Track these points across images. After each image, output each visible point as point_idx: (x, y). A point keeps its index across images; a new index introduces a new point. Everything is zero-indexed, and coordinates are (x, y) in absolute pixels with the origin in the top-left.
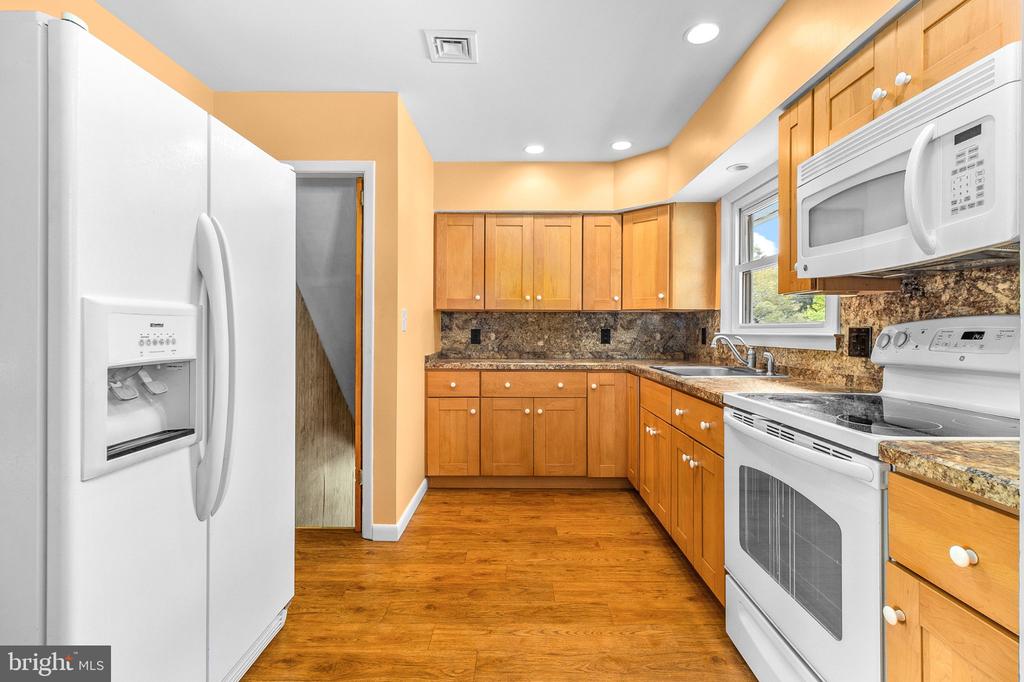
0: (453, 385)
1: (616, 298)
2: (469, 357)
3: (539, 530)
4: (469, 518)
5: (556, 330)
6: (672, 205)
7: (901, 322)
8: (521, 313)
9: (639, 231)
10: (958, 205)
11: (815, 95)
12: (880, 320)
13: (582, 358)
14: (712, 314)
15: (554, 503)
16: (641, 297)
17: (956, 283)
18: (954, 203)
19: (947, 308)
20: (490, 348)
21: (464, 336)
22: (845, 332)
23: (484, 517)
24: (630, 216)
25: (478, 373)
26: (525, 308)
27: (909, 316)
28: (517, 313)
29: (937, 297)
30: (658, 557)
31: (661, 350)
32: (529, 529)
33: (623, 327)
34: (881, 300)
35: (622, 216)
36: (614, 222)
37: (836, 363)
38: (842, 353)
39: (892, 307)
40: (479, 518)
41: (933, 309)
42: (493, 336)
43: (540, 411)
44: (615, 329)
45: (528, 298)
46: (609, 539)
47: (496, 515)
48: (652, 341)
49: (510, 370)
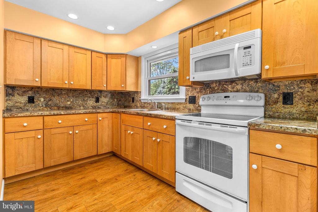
0: (25, 124)
1: (105, 85)
2: (27, 110)
3: (89, 183)
4: (46, 191)
5: (76, 97)
6: (126, 55)
7: (204, 95)
8: (58, 89)
9: (114, 62)
10: (244, 64)
11: (193, 30)
12: (198, 94)
13: (88, 108)
14: (137, 93)
15: (87, 169)
16: (115, 85)
17: (219, 85)
18: (243, 64)
19: (216, 91)
20: (41, 105)
21: (24, 99)
22: (188, 97)
23: (55, 188)
24: (110, 56)
25: (42, 117)
26: (65, 86)
27: (206, 93)
28: (56, 89)
29: (214, 88)
30: (139, 175)
31: (117, 105)
32: (83, 184)
33: (104, 96)
34: (198, 89)
35: (107, 55)
36: (104, 57)
37: (184, 106)
38: (187, 103)
39: (202, 91)
40: (52, 189)
41: (213, 91)
42: (42, 100)
43: (77, 132)
44: (101, 97)
45: (66, 82)
46: (119, 176)
47: (61, 184)
48: (114, 102)
49: (61, 115)
